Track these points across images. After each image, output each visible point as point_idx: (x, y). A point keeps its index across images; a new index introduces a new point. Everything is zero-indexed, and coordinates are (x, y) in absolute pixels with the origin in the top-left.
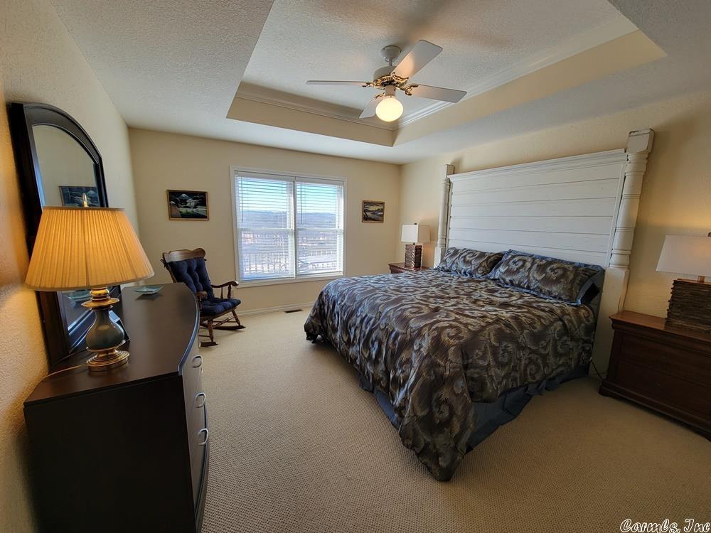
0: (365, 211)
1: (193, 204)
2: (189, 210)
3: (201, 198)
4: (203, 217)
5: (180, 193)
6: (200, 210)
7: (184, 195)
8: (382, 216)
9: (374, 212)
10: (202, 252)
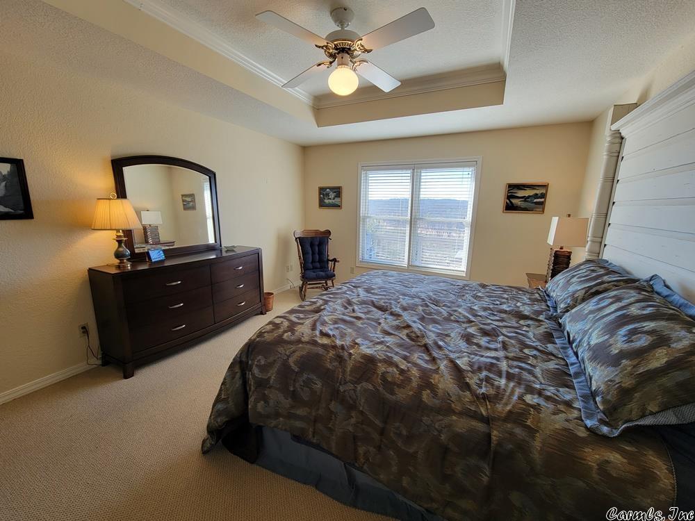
0: (509, 197)
1: (333, 196)
2: (330, 201)
3: (338, 191)
4: (338, 206)
5: (326, 188)
6: (337, 200)
7: (328, 190)
8: (542, 203)
9: (525, 199)
10: (328, 233)
